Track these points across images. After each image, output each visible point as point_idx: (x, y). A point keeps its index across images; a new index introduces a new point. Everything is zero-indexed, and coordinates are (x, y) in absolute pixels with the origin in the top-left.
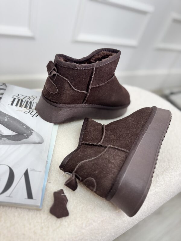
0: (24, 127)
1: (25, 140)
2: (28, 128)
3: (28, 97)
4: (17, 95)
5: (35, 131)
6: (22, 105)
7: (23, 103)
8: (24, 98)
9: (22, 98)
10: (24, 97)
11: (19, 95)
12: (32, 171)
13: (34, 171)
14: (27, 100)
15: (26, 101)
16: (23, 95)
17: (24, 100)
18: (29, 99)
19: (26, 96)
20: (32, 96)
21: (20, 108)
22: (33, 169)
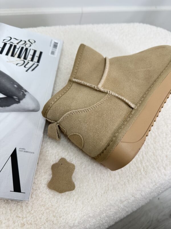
0: (14, 87)
1: (15, 106)
2: (20, 88)
5: (28, 92)
6: (15, 53)
7: (16, 50)
8: (18, 44)
9: (15, 42)
11: (11, 38)
12: (22, 151)
13: (24, 151)
14: (22, 46)
15: (20, 47)
16: (17, 38)
17: (18, 47)
18: (24, 45)
19: (21, 41)
20: (29, 41)
21: (12, 57)
22: (24, 149)
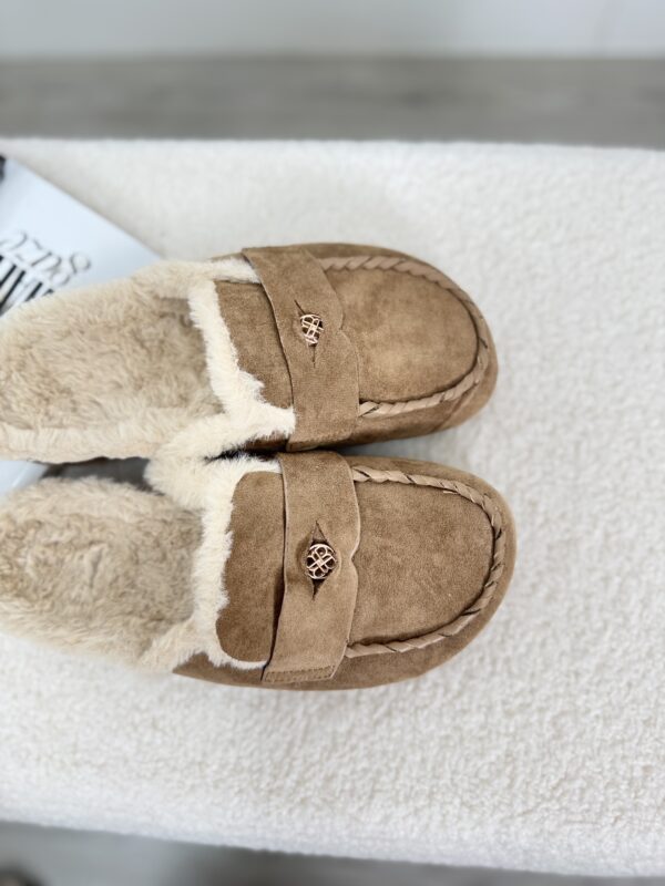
3: (51, 262)
4: (20, 238)
8: (34, 264)
10: (40, 254)
11: (26, 238)
14: (42, 277)
15: (34, 280)
16: (42, 243)
18: (49, 274)
19: (50, 254)
20: (72, 260)
